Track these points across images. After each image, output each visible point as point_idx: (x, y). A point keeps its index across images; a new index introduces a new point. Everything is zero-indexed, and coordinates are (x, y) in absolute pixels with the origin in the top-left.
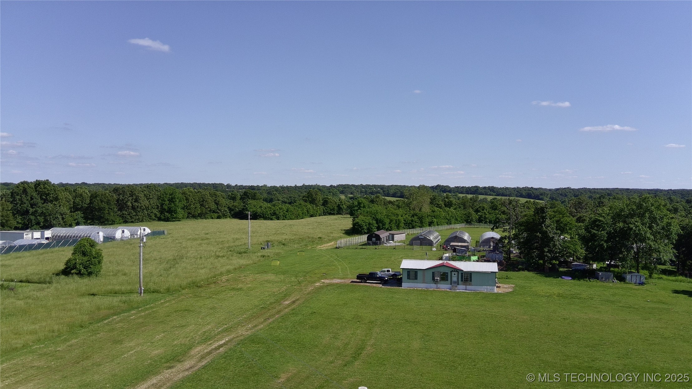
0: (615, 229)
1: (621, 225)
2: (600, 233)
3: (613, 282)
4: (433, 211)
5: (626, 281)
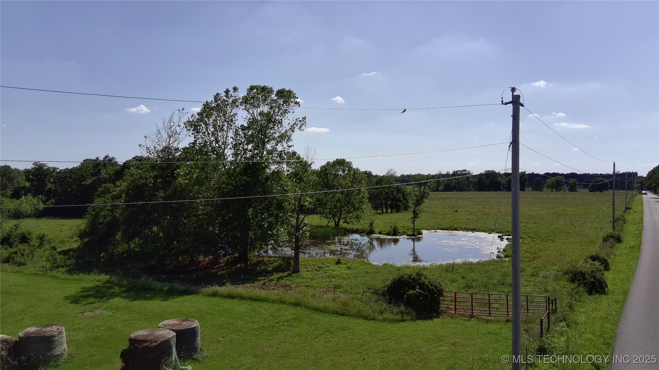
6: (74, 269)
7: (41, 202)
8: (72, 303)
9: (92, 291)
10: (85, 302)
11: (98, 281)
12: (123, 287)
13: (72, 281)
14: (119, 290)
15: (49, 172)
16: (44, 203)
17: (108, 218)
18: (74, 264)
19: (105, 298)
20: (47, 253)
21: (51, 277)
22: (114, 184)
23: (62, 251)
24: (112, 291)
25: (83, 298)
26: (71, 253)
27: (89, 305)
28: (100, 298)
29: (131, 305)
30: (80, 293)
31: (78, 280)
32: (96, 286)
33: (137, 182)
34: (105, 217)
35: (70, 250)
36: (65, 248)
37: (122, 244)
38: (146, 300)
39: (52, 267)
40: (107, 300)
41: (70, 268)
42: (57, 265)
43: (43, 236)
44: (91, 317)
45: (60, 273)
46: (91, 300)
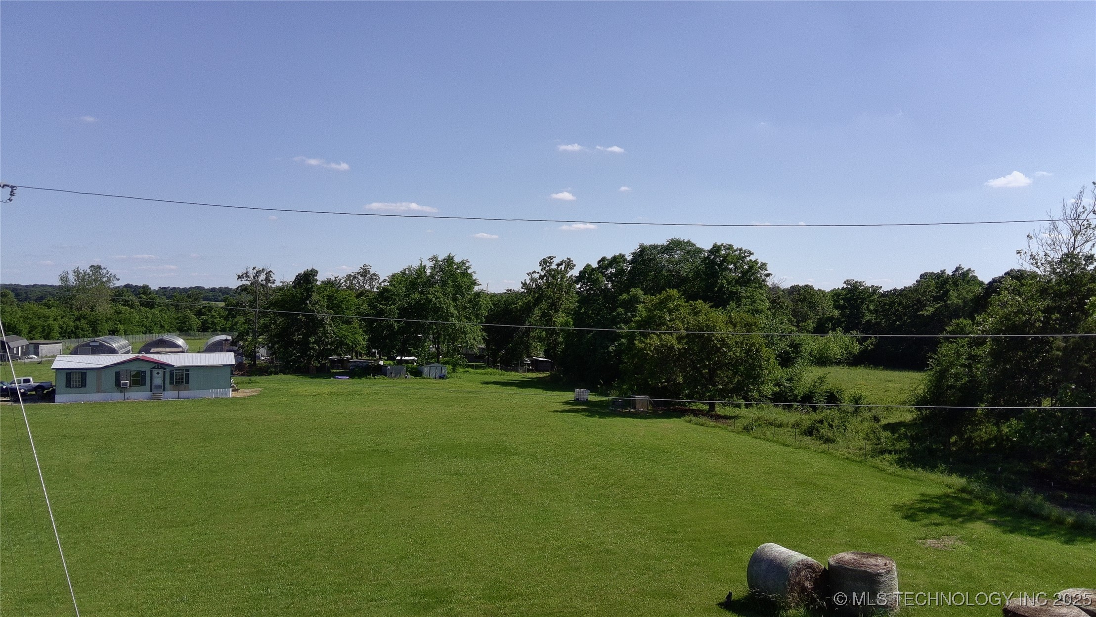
0: (409, 303)
1: (416, 296)
2: (388, 308)
3: (406, 377)
4: (119, 313)
5: (423, 375)
6: (908, 459)
7: (856, 342)
8: (906, 518)
9: (937, 503)
10: (927, 521)
11: (947, 486)
12: (991, 504)
13: (906, 480)
14: (984, 508)
15: (868, 295)
16: (861, 344)
17: (962, 379)
18: (909, 450)
19: (960, 519)
20: (866, 425)
21: (873, 467)
22: (973, 319)
23: (889, 424)
24: (972, 508)
25: (923, 513)
26: (903, 430)
27: (934, 527)
28: (950, 518)
29: (1005, 541)
30: (918, 503)
31: (914, 480)
32: (944, 495)
33: (1012, 319)
34: (957, 376)
35: (901, 424)
36: (893, 420)
37: (987, 425)
38: (1032, 536)
39: (874, 450)
40: (962, 522)
41: (901, 456)
42: (880, 448)
43: (860, 398)
44: (937, 550)
45: (887, 463)
46: (935, 518)
